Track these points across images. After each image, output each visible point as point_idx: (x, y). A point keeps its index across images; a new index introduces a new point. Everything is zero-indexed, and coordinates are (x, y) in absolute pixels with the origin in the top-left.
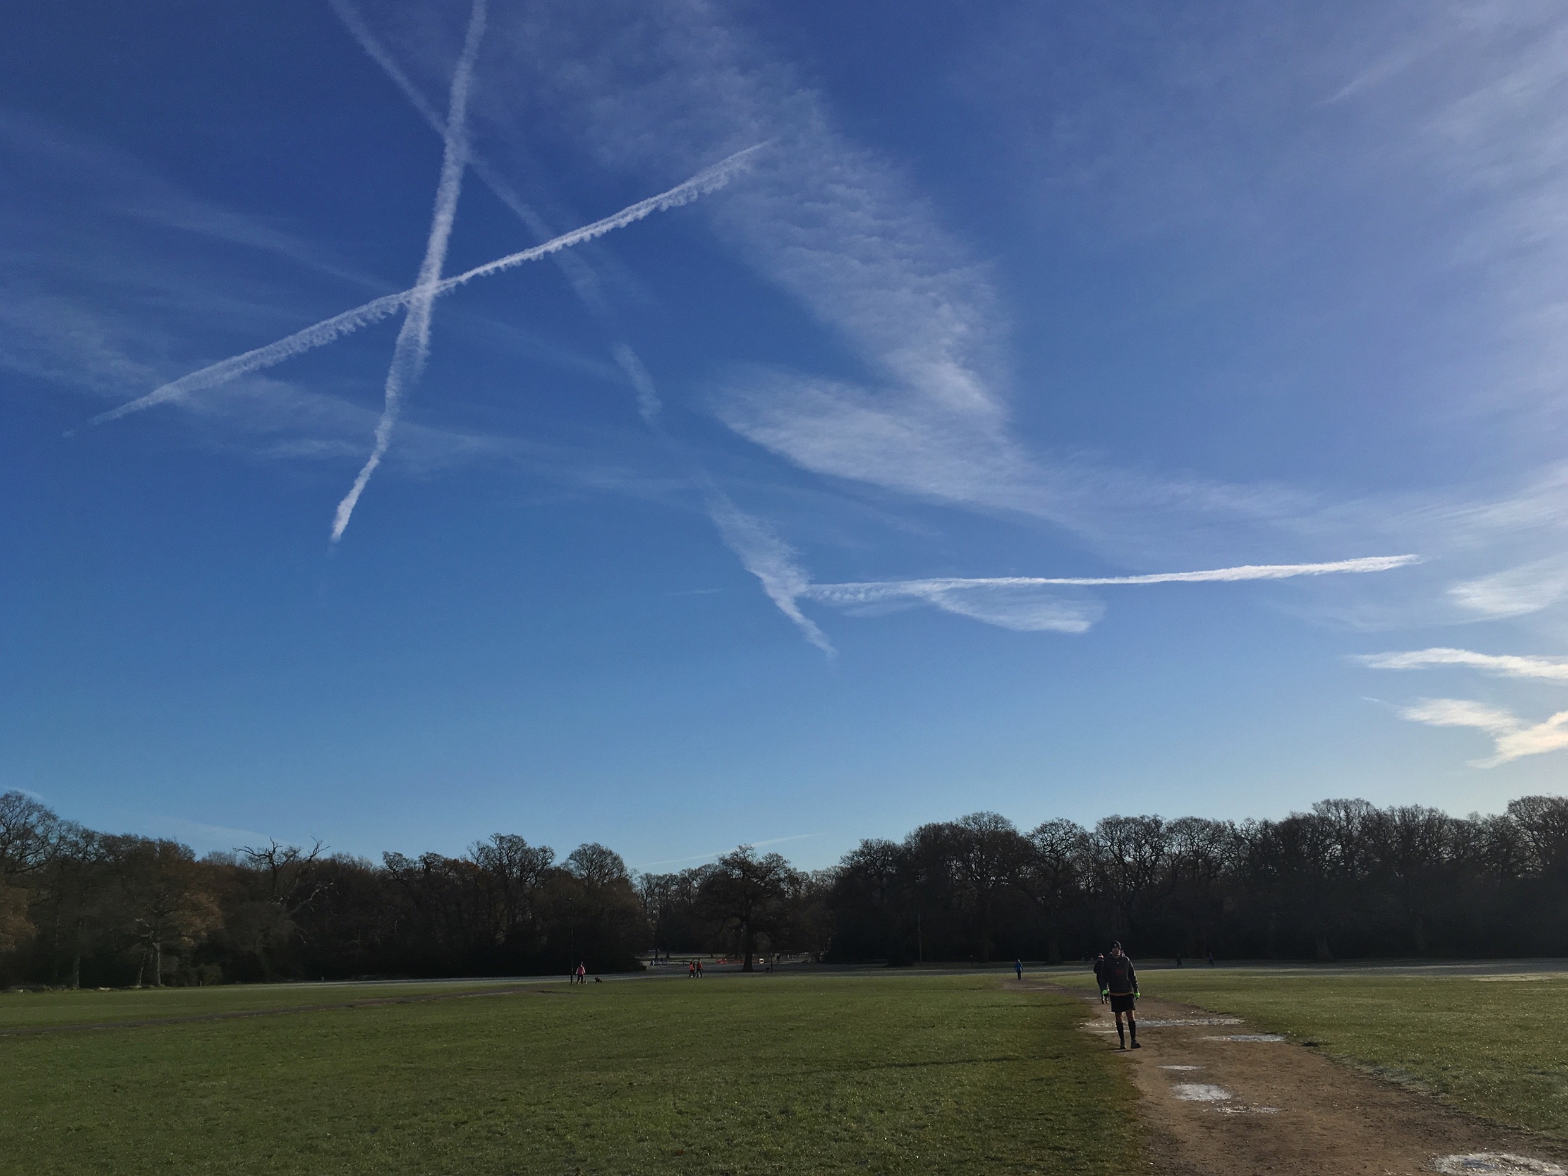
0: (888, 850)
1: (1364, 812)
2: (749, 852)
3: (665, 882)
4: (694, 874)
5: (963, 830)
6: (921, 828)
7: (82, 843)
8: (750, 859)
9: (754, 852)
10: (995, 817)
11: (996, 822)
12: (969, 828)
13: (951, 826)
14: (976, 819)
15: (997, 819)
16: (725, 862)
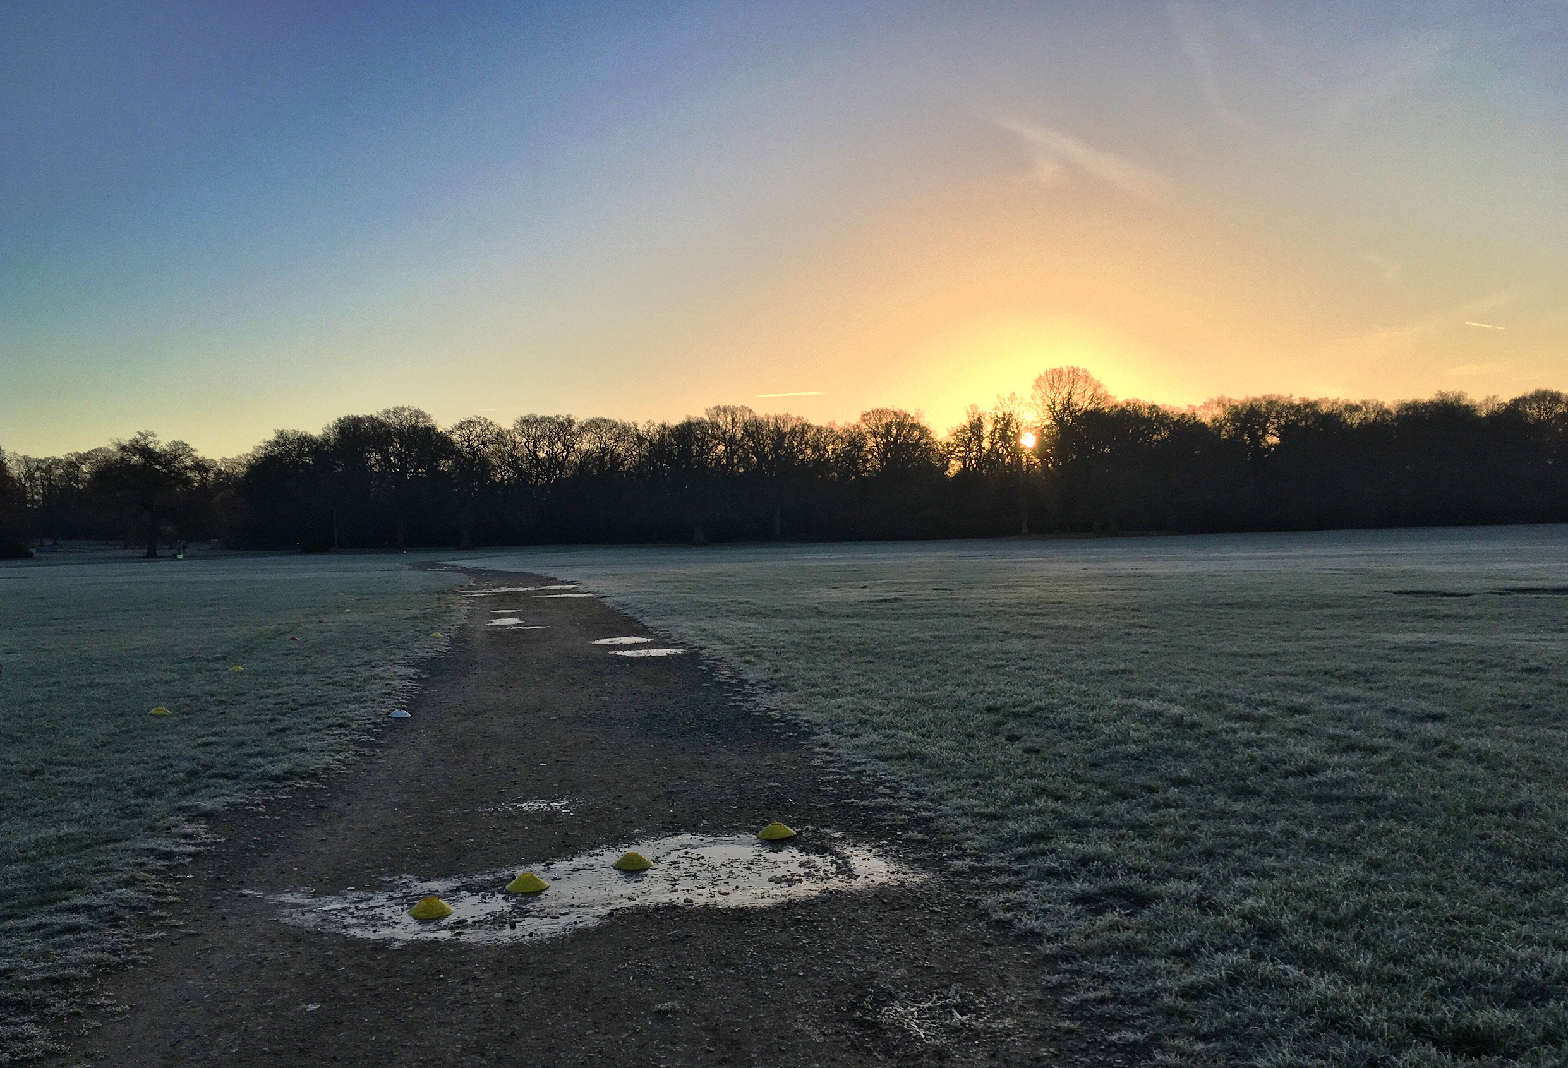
0: (304, 441)
1: (746, 418)
2: (150, 439)
3: (48, 466)
4: (84, 458)
9: (157, 438)
10: (416, 411)
11: (417, 417)
12: (390, 421)
15: (418, 413)
16: (123, 448)
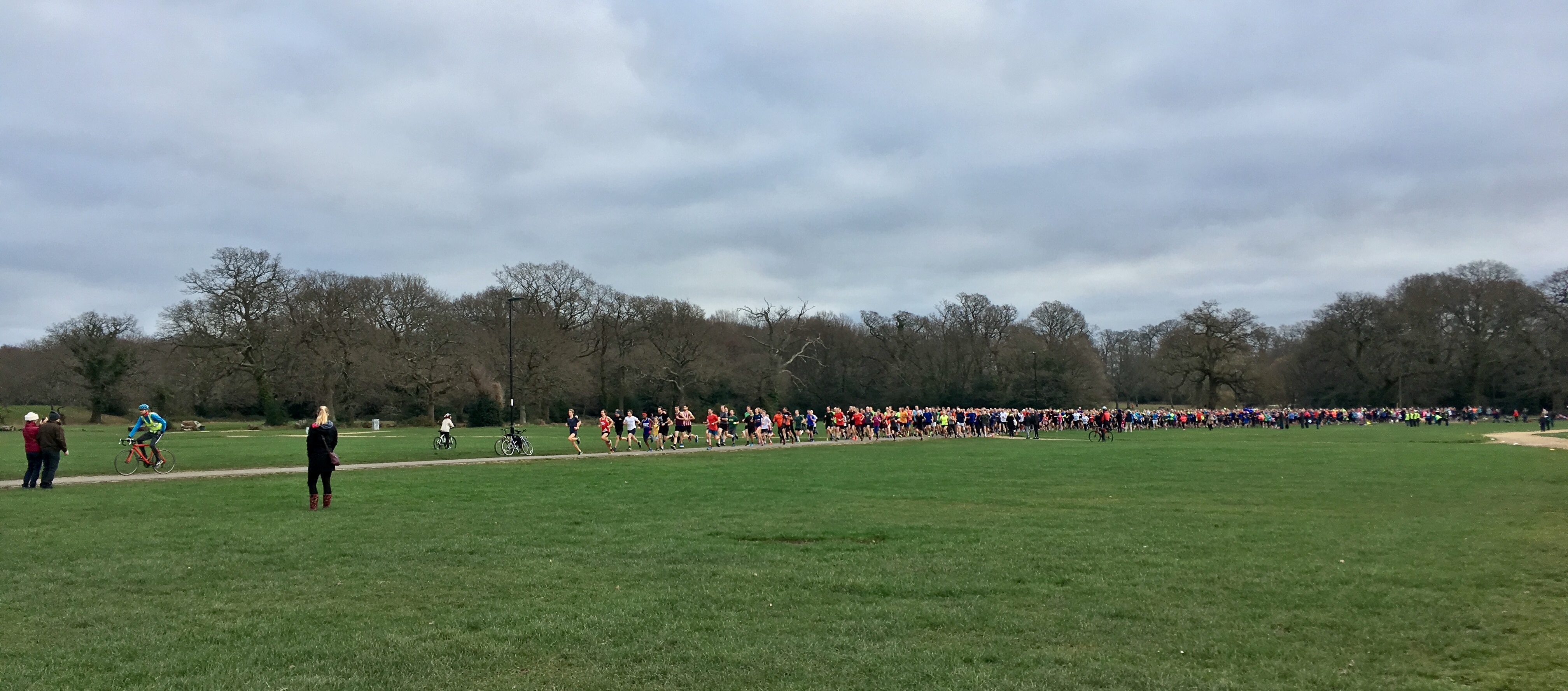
0: (1368, 304)
2: (1213, 307)
3: (1126, 338)
4: (1155, 331)
5: (1457, 281)
6: (1406, 280)
7: (616, 304)
8: (1215, 314)
9: (1219, 307)
10: (1497, 266)
11: (1498, 272)
12: (1465, 279)
13: (1442, 277)
14: (1473, 268)
15: (1499, 268)
16: (1188, 318)
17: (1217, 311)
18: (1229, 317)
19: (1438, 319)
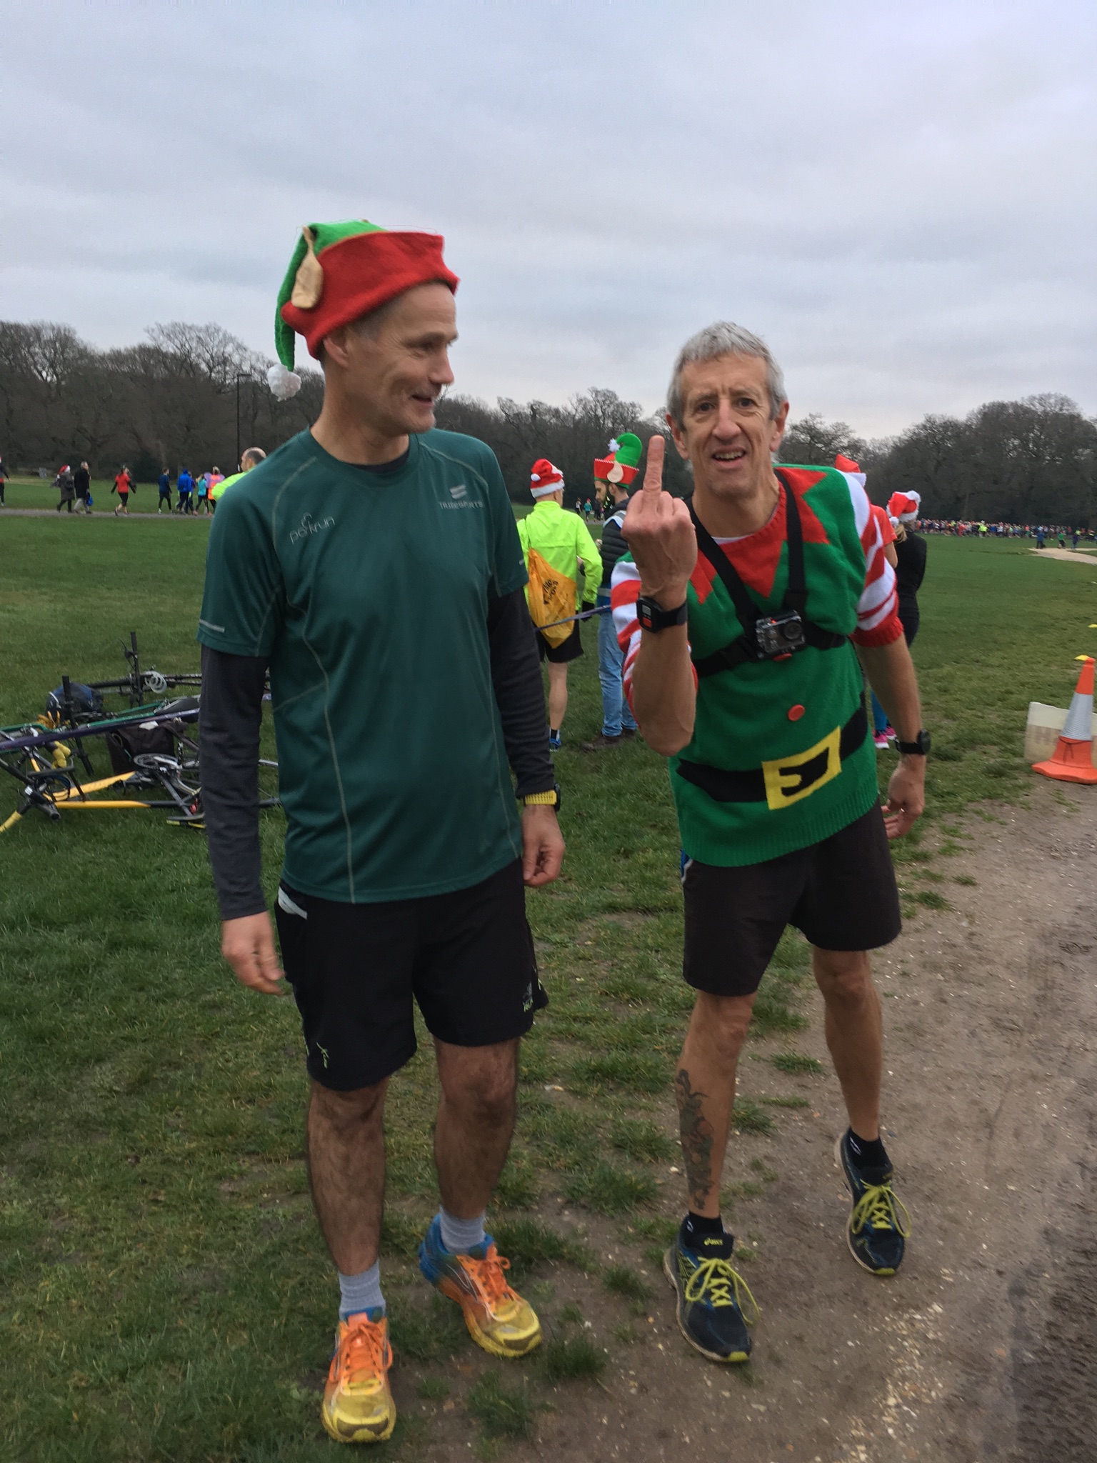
5: (1027, 411)
6: (984, 406)
8: (818, 426)
13: (1015, 405)
14: (1042, 400)
17: (821, 423)
18: (829, 429)
19: (1007, 444)
